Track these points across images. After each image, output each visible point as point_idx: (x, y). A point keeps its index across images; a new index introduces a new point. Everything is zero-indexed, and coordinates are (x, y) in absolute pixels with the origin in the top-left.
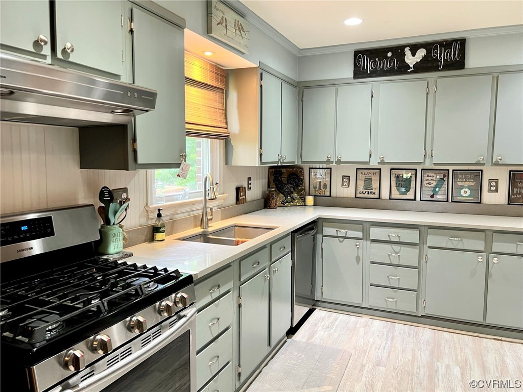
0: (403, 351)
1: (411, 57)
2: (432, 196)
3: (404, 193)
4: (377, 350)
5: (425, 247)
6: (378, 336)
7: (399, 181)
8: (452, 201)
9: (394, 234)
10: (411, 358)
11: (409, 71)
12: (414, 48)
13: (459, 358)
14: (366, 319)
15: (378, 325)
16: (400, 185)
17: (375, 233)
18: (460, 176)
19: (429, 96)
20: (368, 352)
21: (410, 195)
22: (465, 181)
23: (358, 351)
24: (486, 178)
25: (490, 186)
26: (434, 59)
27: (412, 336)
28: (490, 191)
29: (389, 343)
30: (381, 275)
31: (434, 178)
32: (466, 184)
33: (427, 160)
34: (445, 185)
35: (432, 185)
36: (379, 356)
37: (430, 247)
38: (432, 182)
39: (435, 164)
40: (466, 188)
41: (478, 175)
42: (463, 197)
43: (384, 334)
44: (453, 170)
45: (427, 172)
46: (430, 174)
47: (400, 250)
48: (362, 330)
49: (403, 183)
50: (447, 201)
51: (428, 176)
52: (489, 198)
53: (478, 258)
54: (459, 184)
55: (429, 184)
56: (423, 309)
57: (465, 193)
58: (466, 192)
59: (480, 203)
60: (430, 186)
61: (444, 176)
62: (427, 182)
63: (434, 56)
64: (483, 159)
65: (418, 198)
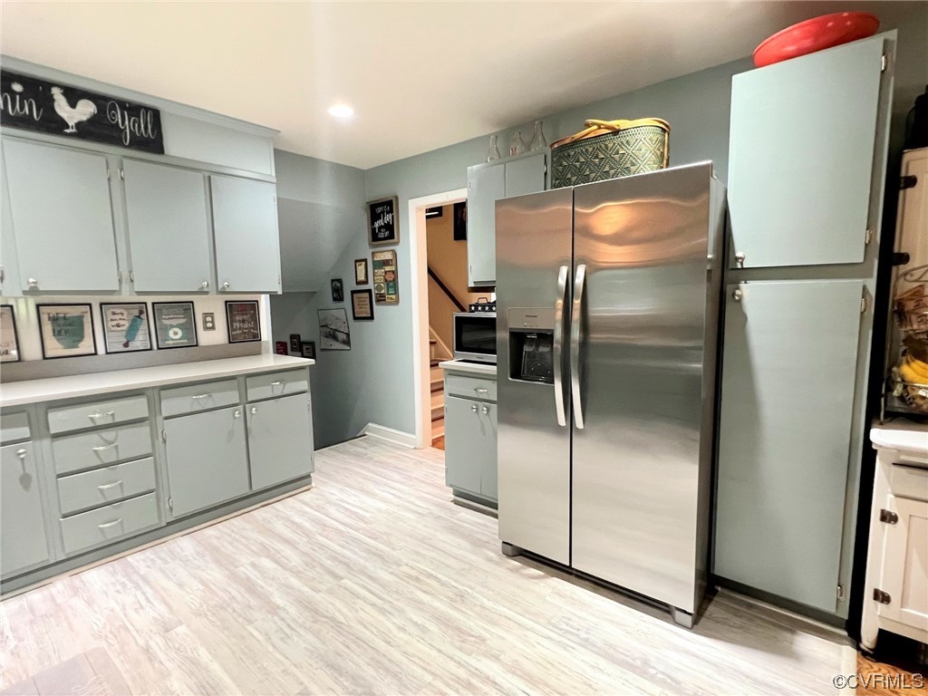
0: (181, 585)
1: (68, 108)
2: (126, 345)
3: (74, 345)
4: (141, 611)
5: (159, 419)
6: (118, 591)
7: (59, 325)
8: (159, 349)
9: (97, 414)
10: (201, 587)
11: (67, 131)
12: (73, 95)
13: (254, 548)
14: (65, 581)
15: (96, 577)
16: (63, 333)
17: (59, 420)
18: (164, 311)
19: (112, 183)
20: (128, 625)
21: (85, 346)
22: (172, 318)
23: (110, 636)
24: (199, 312)
25: (205, 322)
26: (113, 125)
27: (169, 560)
28: (206, 328)
29: (147, 589)
30: (82, 491)
31: (125, 317)
32: (174, 322)
33: (126, 288)
34: (144, 327)
35: (124, 328)
36: (154, 618)
37: (167, 418)
38: (122, 322)
39: (139, 293)
40: (175, 327)
41: (188, 308)
42: (173, 340)
43: (123, 583)
44: (153, 304)
45: (113, 308)
46: (117, 311)
47: (117, 436)
48: (78, 603)
49: (69, 328)
50: (151, 349)
51: (114, 314)
52: (206, 338)
53: (234, 414)
54: (165, 322)
55: (118, 326)
56: (168, 512)
57: (175, 335)
58: (176, 333)
59: (197, 345)
60: (119, 329)
61: (141, 312)
62: (114, 323)
63: (113, 120)
64: (208, 285)
65: (101, 350)
